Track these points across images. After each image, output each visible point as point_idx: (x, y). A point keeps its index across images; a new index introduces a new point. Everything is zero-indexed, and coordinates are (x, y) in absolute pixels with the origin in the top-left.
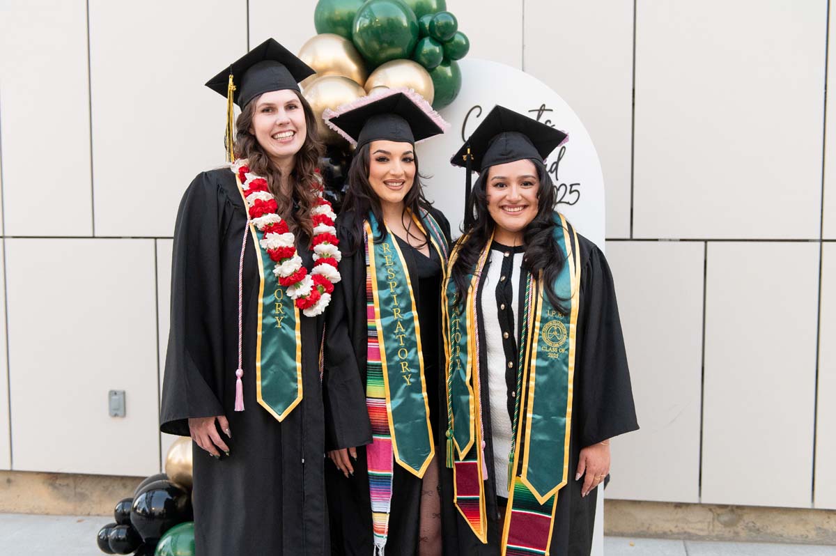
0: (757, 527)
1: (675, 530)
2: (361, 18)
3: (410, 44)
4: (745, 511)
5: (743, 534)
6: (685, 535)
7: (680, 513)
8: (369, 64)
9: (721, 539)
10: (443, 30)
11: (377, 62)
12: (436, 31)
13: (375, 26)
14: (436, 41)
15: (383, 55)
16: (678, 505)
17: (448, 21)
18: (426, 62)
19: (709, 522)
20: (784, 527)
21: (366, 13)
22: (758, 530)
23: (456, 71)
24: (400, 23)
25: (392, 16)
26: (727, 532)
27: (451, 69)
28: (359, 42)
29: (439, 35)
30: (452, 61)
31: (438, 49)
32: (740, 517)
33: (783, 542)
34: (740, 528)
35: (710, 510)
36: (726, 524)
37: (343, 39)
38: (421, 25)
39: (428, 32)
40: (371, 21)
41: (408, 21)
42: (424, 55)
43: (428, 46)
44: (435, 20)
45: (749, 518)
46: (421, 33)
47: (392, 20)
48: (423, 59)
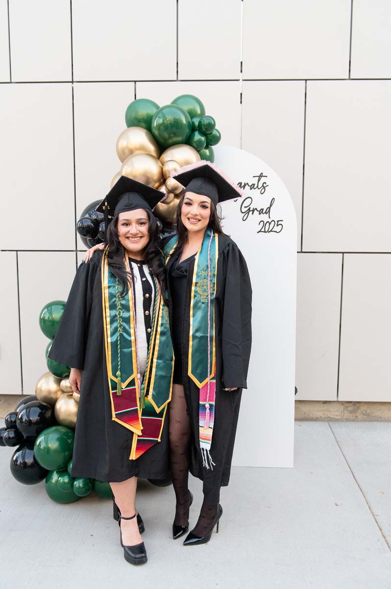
0: (367, 413)
1: (323, 416)
2: (157, 119)
3: (187, 135)
4: (361, 404)
5: (360, 417)
6: (329, 419)
7: (326, 406)
8: (162, 147)
9: (348, 420)
10: (207, 127)
11: (166, 145)
12: (203, 127)
13: (166, 123)
14: (203, 134)
15: (170, 141)
16: (325, 402)
17: (210, 121)
18: (196, 146)
19: (342, 411)
20: (382, 412)
21: (160, 115)
22: (368, 414)
23: (211, 152)
24: (182, 122)
25: (177, 117)
26: (352, 416)
27: (209, 152)
28: (156, 132)
29: (204, 130)
30: (210, 146)
31: (203, 139)
32: (359, 408)
33: (382, 421)
34: (358, 414)
35: (342, 404)
36: (351, 412)
37: (145, 131)
38: (193, 123)
39: (197, 128)
40: (164, 120)
41: (186, 121)
42: (195, 142)
43: (197, 137)
44: (202, 121)
45: (363, 408)
46: (193, 129)
47: (177, 119)
48: (194, 144)
